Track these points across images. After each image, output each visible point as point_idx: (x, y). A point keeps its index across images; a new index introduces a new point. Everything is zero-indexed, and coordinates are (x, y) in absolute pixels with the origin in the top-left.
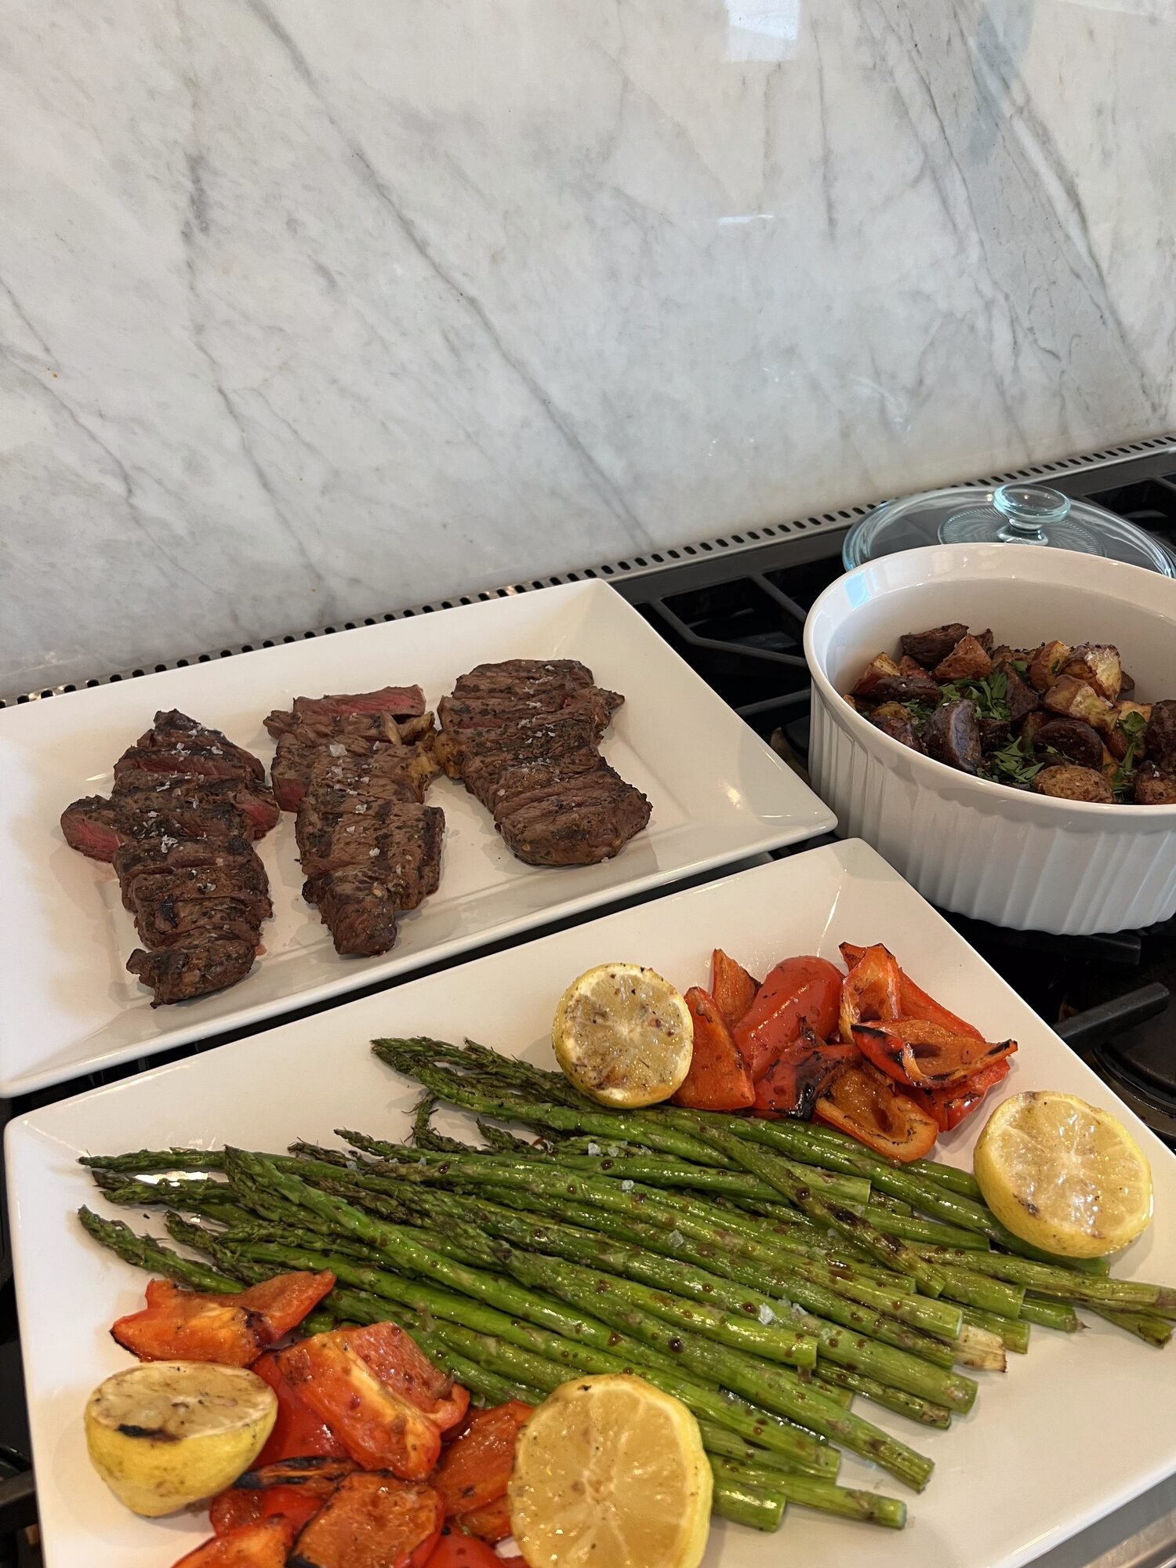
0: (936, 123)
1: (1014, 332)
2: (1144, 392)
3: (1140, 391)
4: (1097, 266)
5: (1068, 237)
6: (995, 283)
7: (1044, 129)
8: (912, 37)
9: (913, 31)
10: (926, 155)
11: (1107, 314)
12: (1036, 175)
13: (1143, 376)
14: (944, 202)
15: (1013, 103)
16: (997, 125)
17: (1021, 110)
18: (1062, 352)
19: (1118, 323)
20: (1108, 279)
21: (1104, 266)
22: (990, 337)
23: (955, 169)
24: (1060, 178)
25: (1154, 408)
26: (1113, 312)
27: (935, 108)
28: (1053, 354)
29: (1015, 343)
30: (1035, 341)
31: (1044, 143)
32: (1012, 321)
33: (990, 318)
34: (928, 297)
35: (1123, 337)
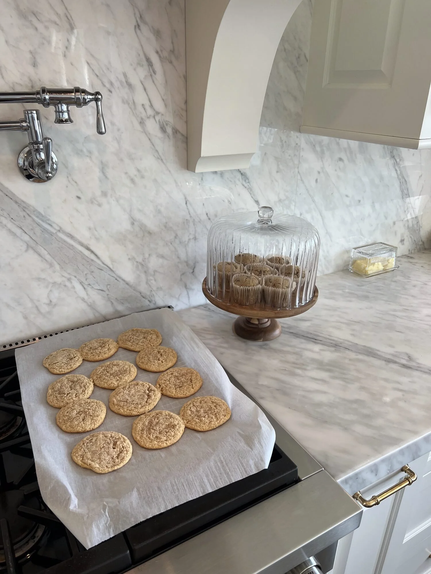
0: (28, 236)
1: (82, 285)
2: (143, 297)
3: (142, 298)
4: (108, 266)
5: (92, 260)
6: (69, 274)
7: (70, 235)
8: (10, 217)
9: (9, 215)
10: (28, 244)
11: (118, 279)
12: (72, 246)
13: (141, 293)
14: (40, 255)
15: (55, 229)
16: (51, 235)
17: (59, 231)
18: (105, 289)
19: (124, 280)
20: (114, 270)
21: (111, 266)
22: (74, 287)
23: (40, 247)
24: (82, 246)
25: (150, 301)
26: (120, 278)
27: (26, 233)
28: (101, 290)
29: (84, 288)
30: (93, 287)
31: (72, 238)
32: (81, 283)
33: (71, 282)
34: (44, 279)
35: (127, 284)
